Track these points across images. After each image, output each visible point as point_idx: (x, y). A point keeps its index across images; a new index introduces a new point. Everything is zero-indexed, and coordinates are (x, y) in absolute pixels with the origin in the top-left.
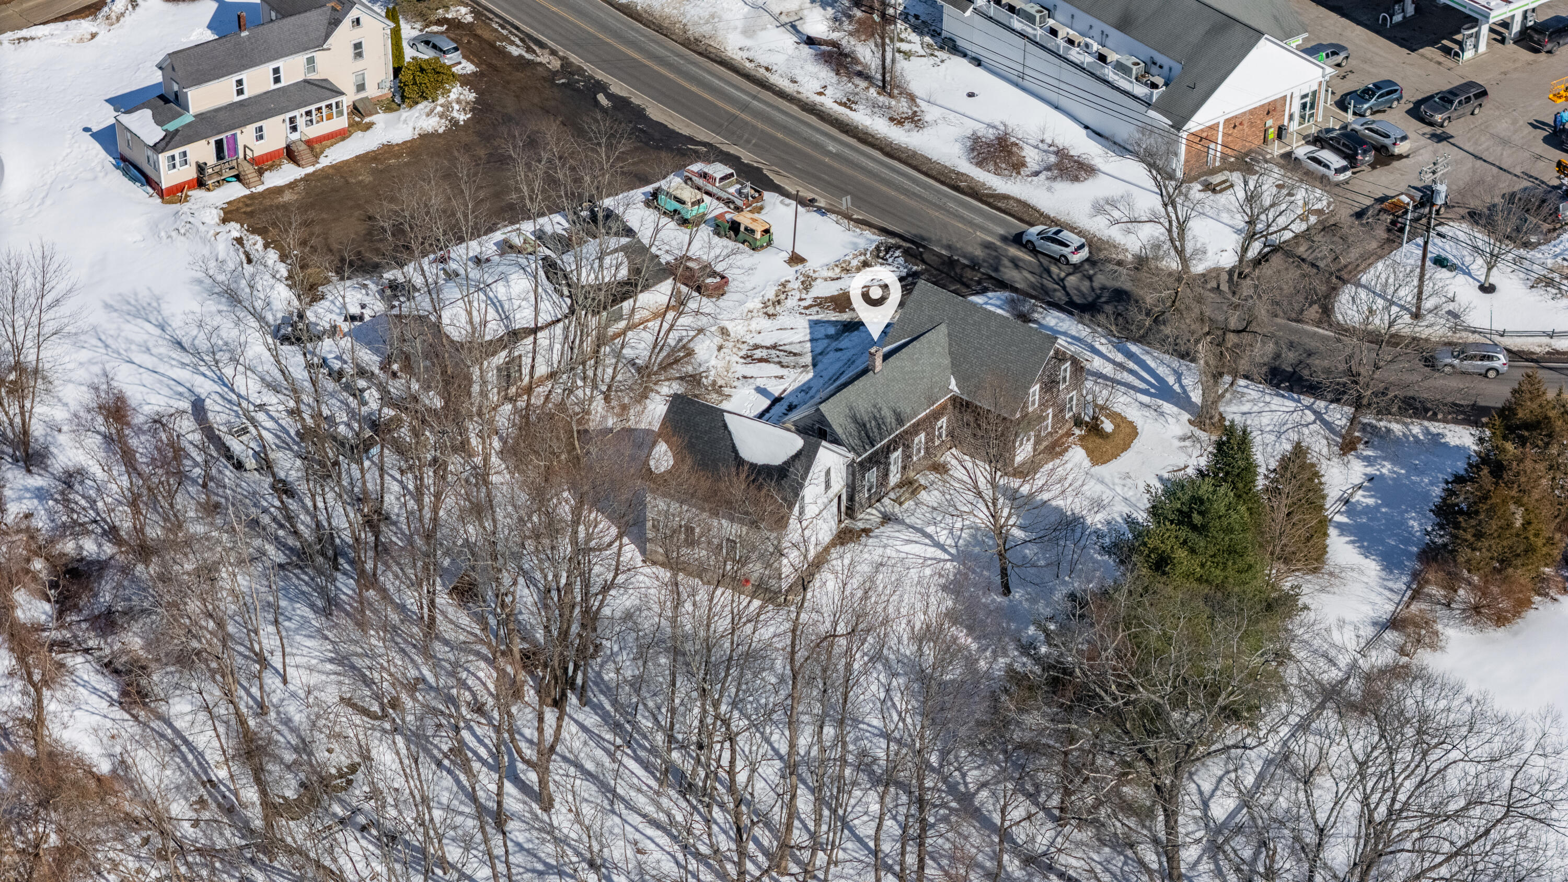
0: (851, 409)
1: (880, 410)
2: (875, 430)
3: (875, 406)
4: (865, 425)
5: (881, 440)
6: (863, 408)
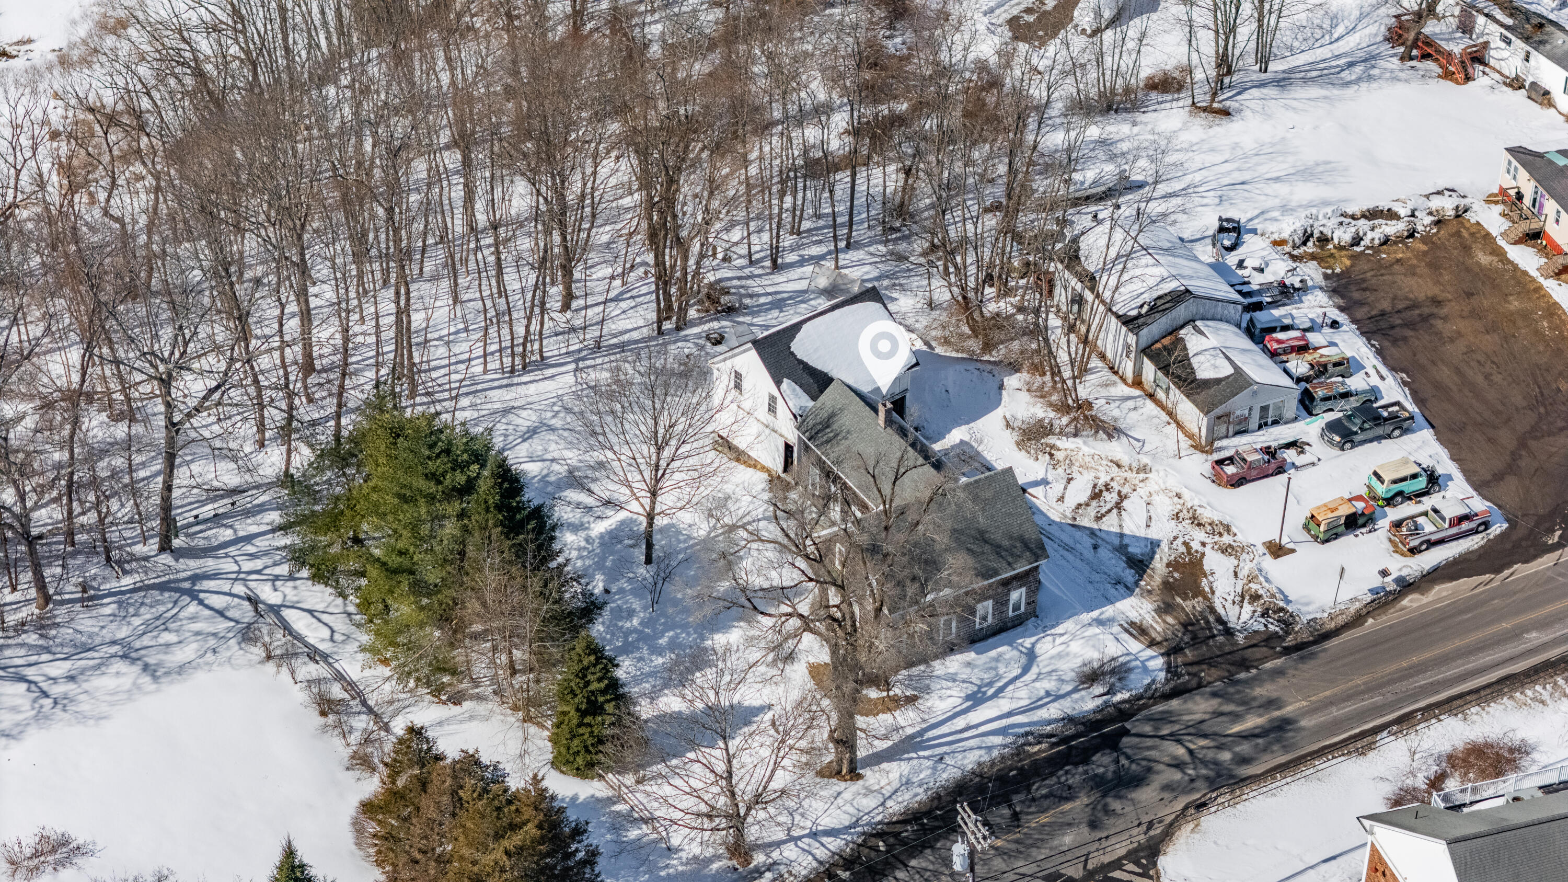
0: (841, 410)
1: (845, 438)
2: (825, 438)
3: (848, 432)
4: (828, 427)
5: (816, 446)
6: (844, 421)
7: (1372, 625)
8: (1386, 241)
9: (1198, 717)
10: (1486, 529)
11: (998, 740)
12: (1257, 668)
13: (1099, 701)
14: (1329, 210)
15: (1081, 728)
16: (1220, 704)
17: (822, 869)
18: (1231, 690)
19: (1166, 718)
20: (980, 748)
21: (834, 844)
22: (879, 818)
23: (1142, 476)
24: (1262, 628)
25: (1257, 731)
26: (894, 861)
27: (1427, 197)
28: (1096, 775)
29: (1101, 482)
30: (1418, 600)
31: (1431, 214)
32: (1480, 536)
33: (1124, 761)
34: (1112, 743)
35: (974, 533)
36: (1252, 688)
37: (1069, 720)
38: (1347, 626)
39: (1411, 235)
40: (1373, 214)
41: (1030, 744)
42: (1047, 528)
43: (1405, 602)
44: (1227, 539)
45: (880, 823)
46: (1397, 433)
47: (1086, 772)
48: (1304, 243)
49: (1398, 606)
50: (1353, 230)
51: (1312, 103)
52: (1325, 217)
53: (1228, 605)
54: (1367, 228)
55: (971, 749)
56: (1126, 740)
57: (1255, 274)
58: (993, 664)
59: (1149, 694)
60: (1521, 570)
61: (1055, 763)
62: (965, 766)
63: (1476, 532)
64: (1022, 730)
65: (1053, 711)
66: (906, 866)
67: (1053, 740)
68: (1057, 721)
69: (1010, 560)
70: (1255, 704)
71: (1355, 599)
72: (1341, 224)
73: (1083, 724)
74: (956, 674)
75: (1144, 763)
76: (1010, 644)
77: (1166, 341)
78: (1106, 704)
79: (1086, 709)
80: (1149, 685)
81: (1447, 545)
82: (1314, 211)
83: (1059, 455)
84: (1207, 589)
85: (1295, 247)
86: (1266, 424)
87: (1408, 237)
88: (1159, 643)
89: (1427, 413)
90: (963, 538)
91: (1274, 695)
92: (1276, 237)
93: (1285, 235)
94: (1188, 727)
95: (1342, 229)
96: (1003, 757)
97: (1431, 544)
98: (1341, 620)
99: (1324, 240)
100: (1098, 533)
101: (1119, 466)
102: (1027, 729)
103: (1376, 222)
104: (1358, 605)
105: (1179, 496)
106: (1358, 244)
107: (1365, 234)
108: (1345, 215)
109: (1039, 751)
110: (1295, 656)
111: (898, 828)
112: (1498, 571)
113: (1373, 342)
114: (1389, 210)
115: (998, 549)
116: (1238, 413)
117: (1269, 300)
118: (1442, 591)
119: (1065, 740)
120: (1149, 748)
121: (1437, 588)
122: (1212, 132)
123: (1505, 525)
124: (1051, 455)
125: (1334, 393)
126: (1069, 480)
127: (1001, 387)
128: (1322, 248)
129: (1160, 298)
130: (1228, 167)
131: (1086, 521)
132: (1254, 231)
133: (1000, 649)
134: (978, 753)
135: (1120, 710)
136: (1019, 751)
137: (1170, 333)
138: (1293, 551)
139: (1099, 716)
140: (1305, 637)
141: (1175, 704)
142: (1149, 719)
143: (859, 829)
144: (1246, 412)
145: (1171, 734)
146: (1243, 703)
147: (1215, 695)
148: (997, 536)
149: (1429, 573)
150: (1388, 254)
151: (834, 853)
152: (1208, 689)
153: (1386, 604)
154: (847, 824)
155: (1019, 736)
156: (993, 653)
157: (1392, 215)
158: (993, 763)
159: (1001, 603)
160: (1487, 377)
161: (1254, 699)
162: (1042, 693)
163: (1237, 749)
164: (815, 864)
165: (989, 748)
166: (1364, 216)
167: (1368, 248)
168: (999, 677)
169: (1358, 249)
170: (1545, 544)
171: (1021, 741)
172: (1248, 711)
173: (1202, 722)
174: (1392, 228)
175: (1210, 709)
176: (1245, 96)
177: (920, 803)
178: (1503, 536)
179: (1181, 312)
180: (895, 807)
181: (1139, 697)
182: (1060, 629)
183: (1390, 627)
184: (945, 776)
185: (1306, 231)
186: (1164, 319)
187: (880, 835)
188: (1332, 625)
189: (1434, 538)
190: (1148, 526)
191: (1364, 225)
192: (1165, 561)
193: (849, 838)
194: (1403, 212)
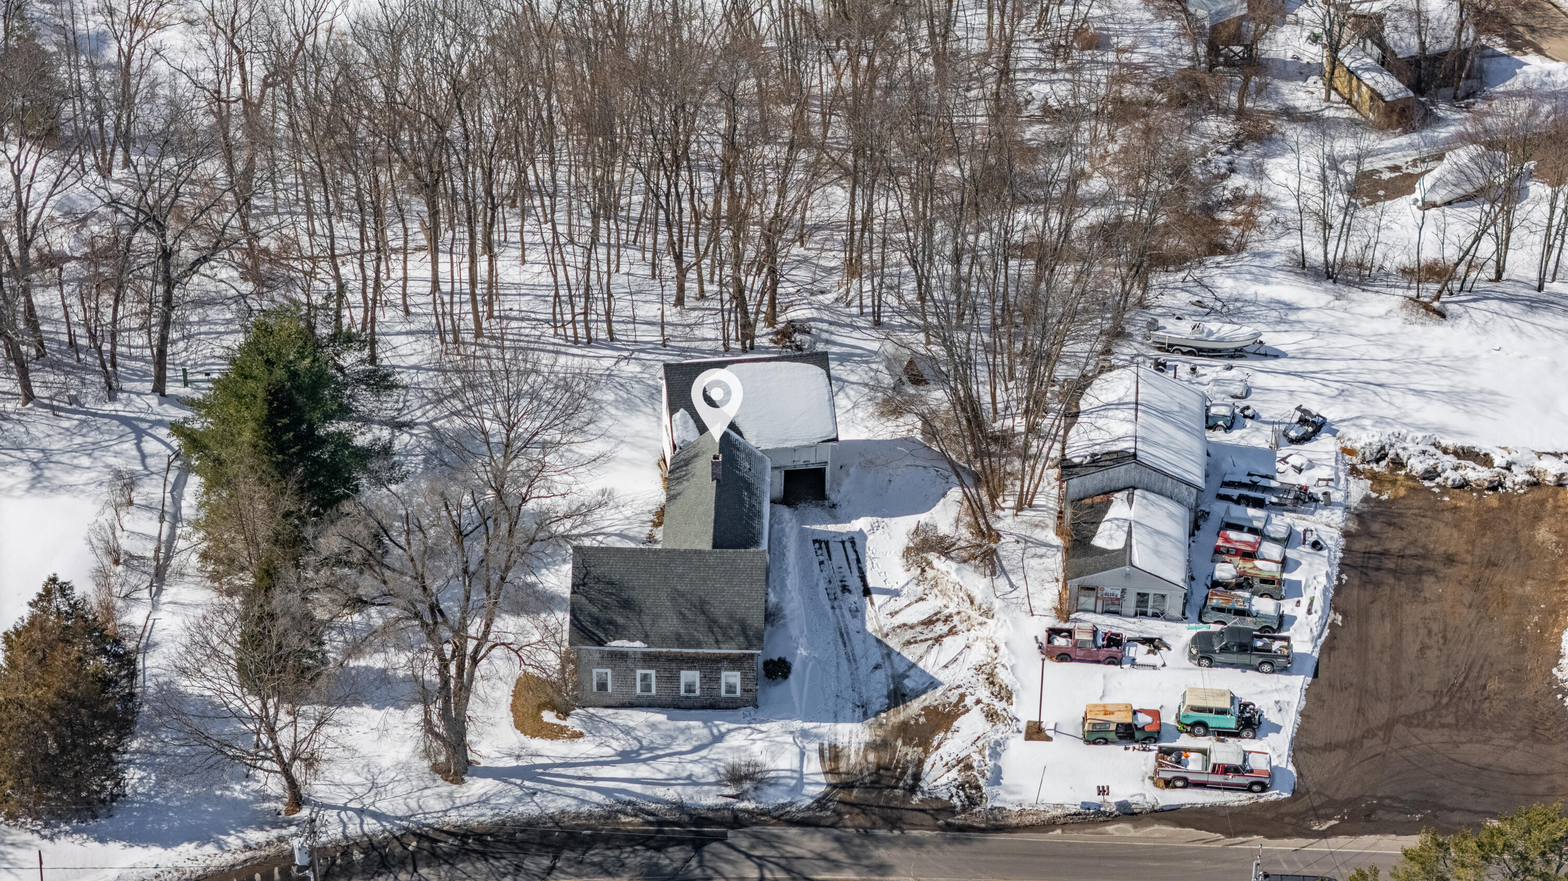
1: (688, 480)
2: (678, 475)
3: (693, 475)
4: (687, 465)
7: (1057, 836)
8: (1464, 485)
9: (798, 852)
10: (1263, 791)
11: (597, 797)
12: (902, 831)
13: (721, 801)
14: (1420, 435)
15: (685, 818)
16: (833, 850)
17: (344, 843)
18: (857, 841)
19: (770, 841)
20: (575, 798)
21: (371, 825)
22: (430, 821)
23: (983, 619)
24: (946, 798)
26: (412, 861)
27: (1540, 455)
28: (657, 864)
29: (946, 612)
30: (1127, 831)
31: (1531, 473)
32: (1250, 795)
33: (694, 863)
34: (698, 844)
35: (695, 600)
36: (877, 847)
37: (680, 806)
38: (1031, 828)
39: (1494, 489)
40: (1465, 454)
41: (626, 814)
43: (1110, 829)
44: (999, 706)
45: (428, 825)
46: (1267, 667)
47: (651, 858)
48: (1378, 461)
49: (1101, 829)
50: (1432, 462)
51: (1549, 333)
52: (1413, 440)
53: (939, 764)
54: (1448, 465)
55: (567, 796)
56: (716, 846)
57: (1291, 472)
58: (674, 734)
59: (776, 814)
60: (1258, 842)
61: (633, 839)
62: (547, 808)
63: (1249, 789)
64: (627, 798)
65: (671, 794)
66: (415, 870)
67: (651, 818)
68: (667, 802)
69: (720, 638)
70: (865, 862)
71: (1061, 806)
72: (1424, 452)
73: (691, 815)
74: (634, 729)
75: (709, 872)
76: (705, 722)
77: (1098, 499)
78: (726, 807)
79: (703, 802)
80: (784, 805)
81: (1207, 792)
82: (1404, 431)
83: (930, 573)
84: (935, 743)
85: (1363, 461)
86: (1144, 614)
87: (1488, 489)
88: (839, 774)
89: (1325, 661)
90: (681, 600)
91: (891, 861)
92: (1348, 444)
93: (1358, 446)
94: (783, 857)
95: (1422, 458)
96: (590, 815)
97: (1188, 784)
98: (1028, 820)
99: (1398, 463)
100: (894, 656)
101: (972, 603)
102: (633, 799)
103: (1463, 462)
104: (1059, 812)
105: (996, 649)
106: (1431, 479)
107: (1444, 471)
108: (1436, 445)
109: (629, 823)
110: (950, 834)
111: (443, 837)
112: (1229, 835)
113: (1344, 577)
114: (1486, 455)
115: (712, 624)
116: (1108, 590)
117: (1274, 500)
118: (1159, 832)
119: (661, 823)
120: (728, 861)
121: (1156, 827)
122: (1409, 328)
123: (1286, 795)
124: (923, 571)
125: (1229, 606)
126: (921, 599)
127: (944, 495)
128: (1392, 471)
129: (1108, 453)
130: (1388, 366)
131: (893, 643)
132: (1334, 433)
133: (692, 723)
134: (569, 801)
135: (736, 817)
136: (611, 815)
137: (1105, 493)
138: (1049, 739)
139: (711, 815)
140: (978, 822)
141: (793, 832)
142: (755, 836)
143: (405, 823)
144: (1118, 593)
145: (761, 858)
146: (855, 857)
147: (837, 839)
148: (718, 611)
149: (1162, 810)
150: (1452, 498)
151: (365, 834)
152: (836, 832)
153: (1093, 822)
154: (400, 814)
155: (619, 801)
156: (682, 724)
157: (1486, 460)
158: (578, 816)
159: (711, 679)
160: (1423, 648)
161: (869, 857)
162: (685, 774)
164: (339, 836)
165: (584, 802)
166: (1456, 453)
167: (1438, 485)
168: (668, 746)
169: (1427, 484)
170: (1309, 828)
171: (619, 807)
172: (850, 866)
173: (801, 858)
174: (1475, 473)
175: (818, 850)
176: (1481, 305)
177: (480, 823)
178: (1277, 804)
179: (1120, 473)
180: (454, 818)
181: (764, 813)
182: (764, 727)
183: (1070, 845)
184: (521, 809)
185: (1383, 448)
186: (1099, 476)
187: (420, 837)
188: (1014, 821)
189: (1191, 778)
190: (946, 666)
191: (1451, 460)
192: (926, 703)
193: (389, 826)
194: (1499, 460)
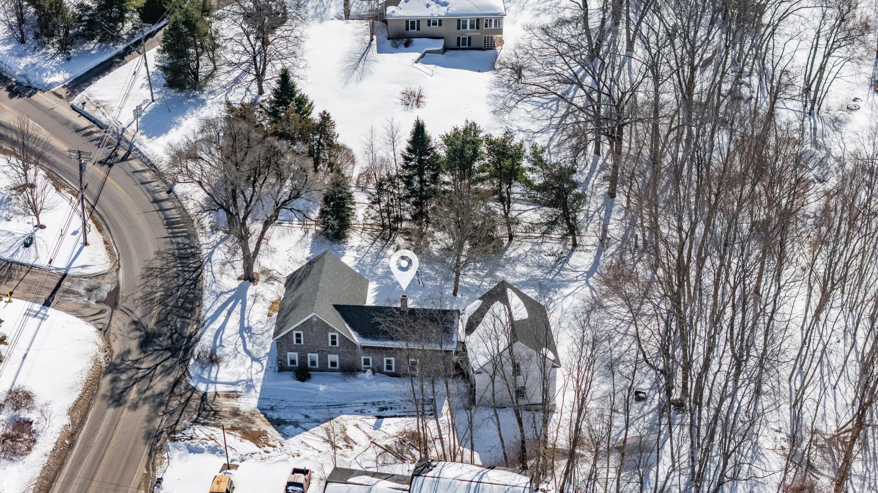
9: (155, 382)
16: (154, 392)
18: (158, 400)
19: (167, 372)
24: (184, 432)
25: (125, 394)
28: (160, 337)
33: (158, 348)
34: (173, 350)
36: (151, 407)
42: (340, 409)
47: (165, 335)
53: (213, 432)
56: (169, 354)
59: (186, 374)
70: (141, 402)
75: (150, 353)
78: (193, 356)
80: (191, 377)
84: (233, 433)
88: (214, 396)
91: (138, 411)
94: (153, 376)
100: (317, 424)
110: (154, 432)
120: (156, 358)
131: (330, 425)
138: (222, 471)
140: (162, 443)
142: (172, 367)
145: (155, 368)
146: (146, 399)
147: (162, 394)
152: (167, 394)
161: (144, 404)
163: (123, 383)
168: (252, 342)
172: (140, 397)
173: (151, 381)
175: (155, 387)
181: (187, 369)
182: (261, 375)
188: (157, 456)
190: (302, 442)
192: (270, 432)
